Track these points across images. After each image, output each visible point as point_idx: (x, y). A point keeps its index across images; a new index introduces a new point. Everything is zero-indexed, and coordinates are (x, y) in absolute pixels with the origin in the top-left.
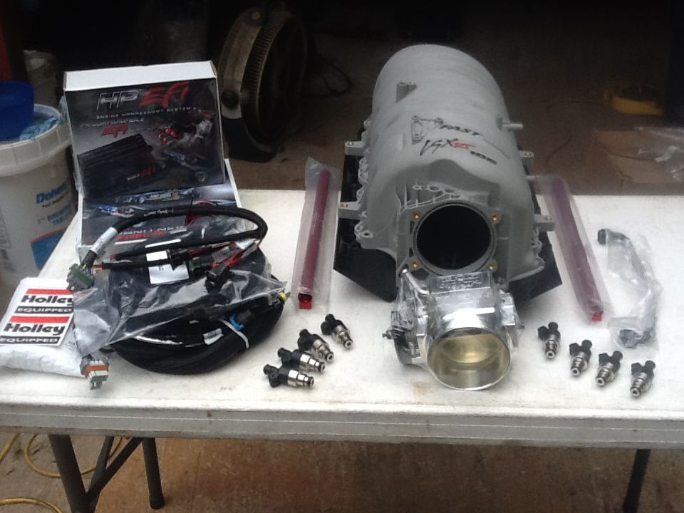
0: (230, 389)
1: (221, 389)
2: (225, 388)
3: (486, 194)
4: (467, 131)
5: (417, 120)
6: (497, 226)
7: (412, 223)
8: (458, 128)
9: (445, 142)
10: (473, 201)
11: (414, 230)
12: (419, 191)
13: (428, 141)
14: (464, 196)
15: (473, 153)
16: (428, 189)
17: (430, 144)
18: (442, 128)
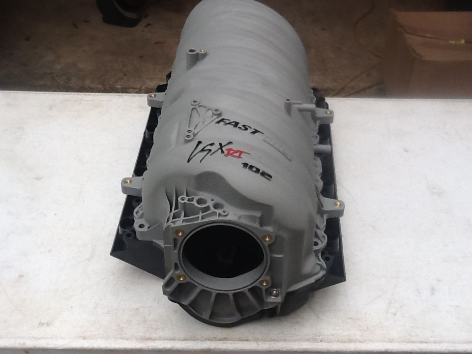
0: (48, 325)
1: (39, 324)
2: (43, 324)
3: (258, 214)
4: (246, 128)
5: (196, 106)
6: (269, 246)
7: (175, 240)
8: (236, 124)
9: (217, 146)
10: (244, 221)
11: (178, 246)
12: (185, 203)
13: (200, 143)
14: (233, 215)
15: (245, 165)
16: (194, 202)
17: (201, 147)
18: (218, 122)
